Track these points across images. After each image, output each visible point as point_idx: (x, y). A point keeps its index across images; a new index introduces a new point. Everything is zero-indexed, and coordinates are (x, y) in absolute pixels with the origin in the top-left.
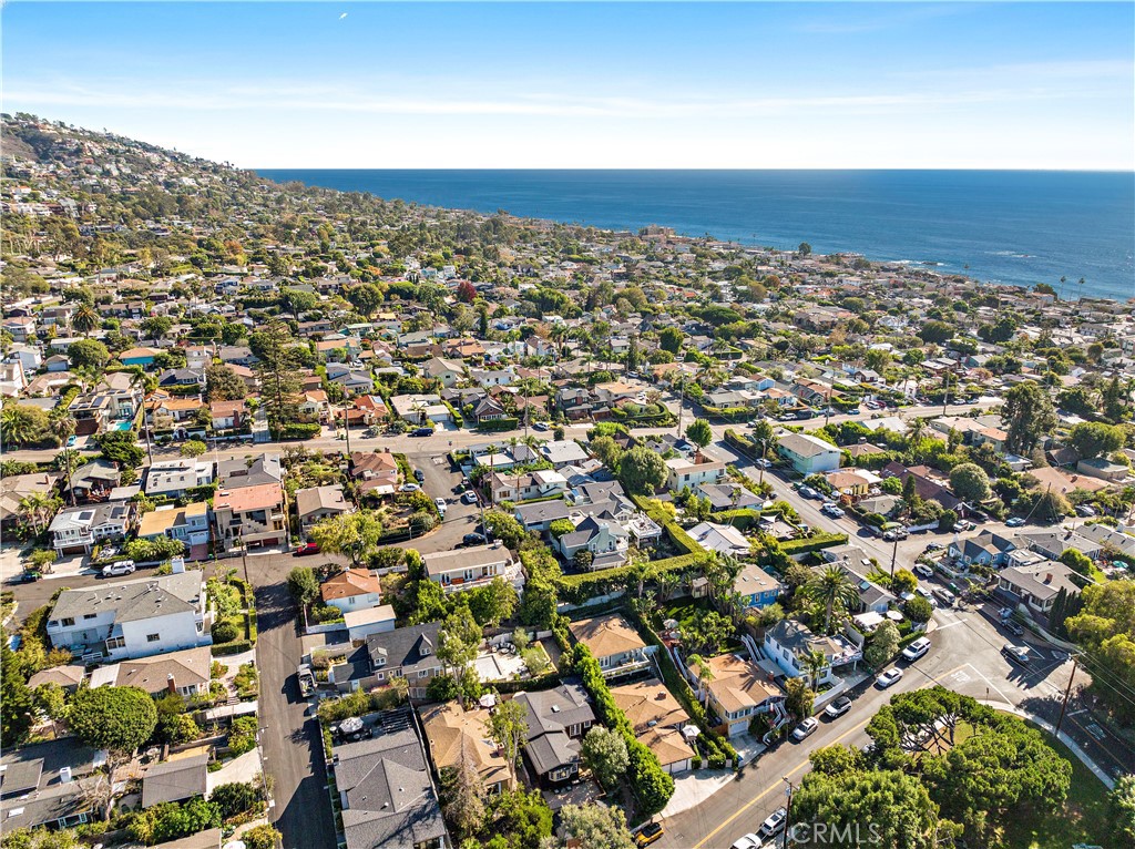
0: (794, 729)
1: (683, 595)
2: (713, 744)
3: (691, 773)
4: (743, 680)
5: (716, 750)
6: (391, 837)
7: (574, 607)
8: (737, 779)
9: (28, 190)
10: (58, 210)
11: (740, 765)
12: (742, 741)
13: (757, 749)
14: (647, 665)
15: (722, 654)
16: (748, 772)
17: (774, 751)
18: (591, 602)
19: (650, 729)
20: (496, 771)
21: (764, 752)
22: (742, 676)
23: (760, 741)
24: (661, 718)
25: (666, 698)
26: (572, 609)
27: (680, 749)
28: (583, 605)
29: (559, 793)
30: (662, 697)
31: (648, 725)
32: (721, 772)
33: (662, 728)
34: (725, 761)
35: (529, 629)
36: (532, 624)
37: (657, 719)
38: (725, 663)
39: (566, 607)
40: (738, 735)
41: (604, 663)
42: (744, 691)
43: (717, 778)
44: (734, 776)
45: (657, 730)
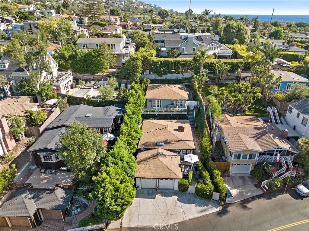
0: (299, 183)
2: (206, 174)
3: (175, 194)
4: (257, 131)
5: (209, 181)
7: (158, 78)
8: (220, 214)
11: (228, 200)
12: (240, 181)
13: (251, 191)
14: (185, 111)
15: (247, 115)
17: (270, 198)
19: (156, 147)
21: (259, 197)
22: (257, 129)
23: (258, 185)
24: (169, 143)
25: (184, 131)
26: (156, 79)
27: (171, 169)
28: (164, 77)
29: (44, 173)
30: (181, 129)
31: (156, 144)
32: (207, 202)
33: (166, 149)
34: (212, 193)
35: (121, 81)
36: (125, 78)
37: (166, 142)
38: (247, 120)
39: (154, 76)
40: (238, 175)
41: (156, 106)
42: (253, 139)
43: (199, 206)
44: (218, 210)
45: (160, 150)
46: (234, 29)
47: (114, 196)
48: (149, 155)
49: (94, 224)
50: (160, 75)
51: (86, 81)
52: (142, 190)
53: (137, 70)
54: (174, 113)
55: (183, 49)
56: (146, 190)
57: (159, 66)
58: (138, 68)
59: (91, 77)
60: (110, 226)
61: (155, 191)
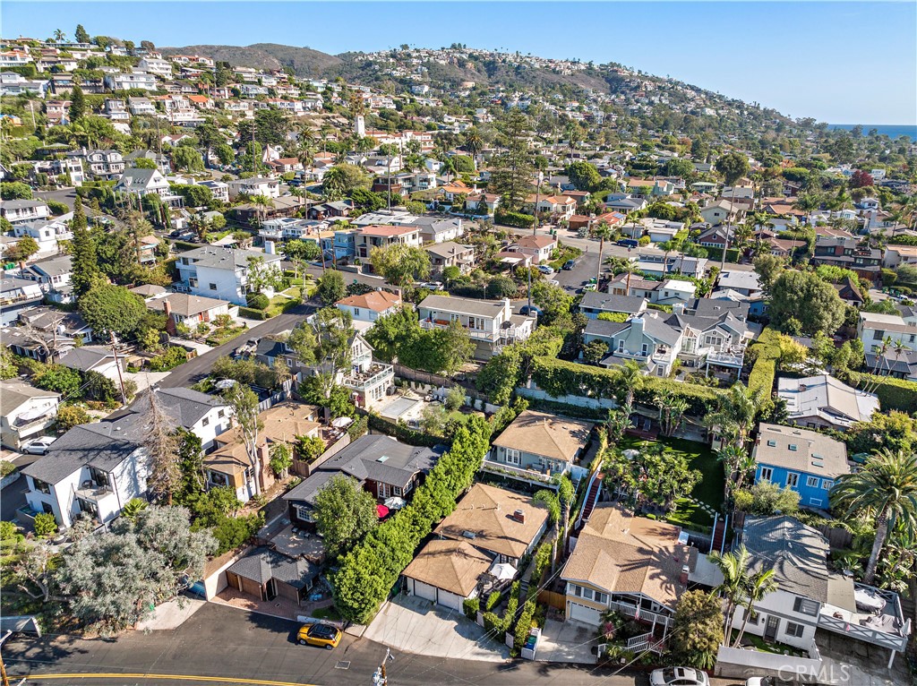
1: (701, 440)
2: (513, 603)
3: (457, 618)
5: (510, 615)
6: (68, 450)
7: (549, 398)
8: (501, 667)
9: (576, 104)
10: (590, 118)
11: (525, 652)
12: (574, 635)
13: (577, 655)
16: (526, 671)
17: (597, 673)
18: (572, 400)
19: (460, 538)
20: (232, 462)
21: (581, 666)
22: (641, 550)
24: (484, 536)
25: (523, 522)
26: (547, 399)
27: (459, 577)
28: (561, 400)
29: (297, 533)
30: (517, 517)
31: (463, 534)
32: (495, 645)
33: (474, 546)
34: (504, 633)
35: (478, 395)
36: (482, 391)
37: (481, 535)
38: (652, 532)
39: (541, 394)
40: (578, 624)
41: (513, 459)
42: (621, 569)
43: (480, 647)
44: (504, 661)
45: (464, 545)
46: (796, 293)
47: (354, 587)
48: (444, 548)
49: (328, 619)
50: (555, 396)
51: (418, 382)
52: (415, 598)
53: (506, 379)
54: (534, 483)
55: (622, 342)
56: (420, 600)
57: (552, 378)
58: (508, 377)
59: (428, 377)
60: (349, 630)
61: (430, 604)
